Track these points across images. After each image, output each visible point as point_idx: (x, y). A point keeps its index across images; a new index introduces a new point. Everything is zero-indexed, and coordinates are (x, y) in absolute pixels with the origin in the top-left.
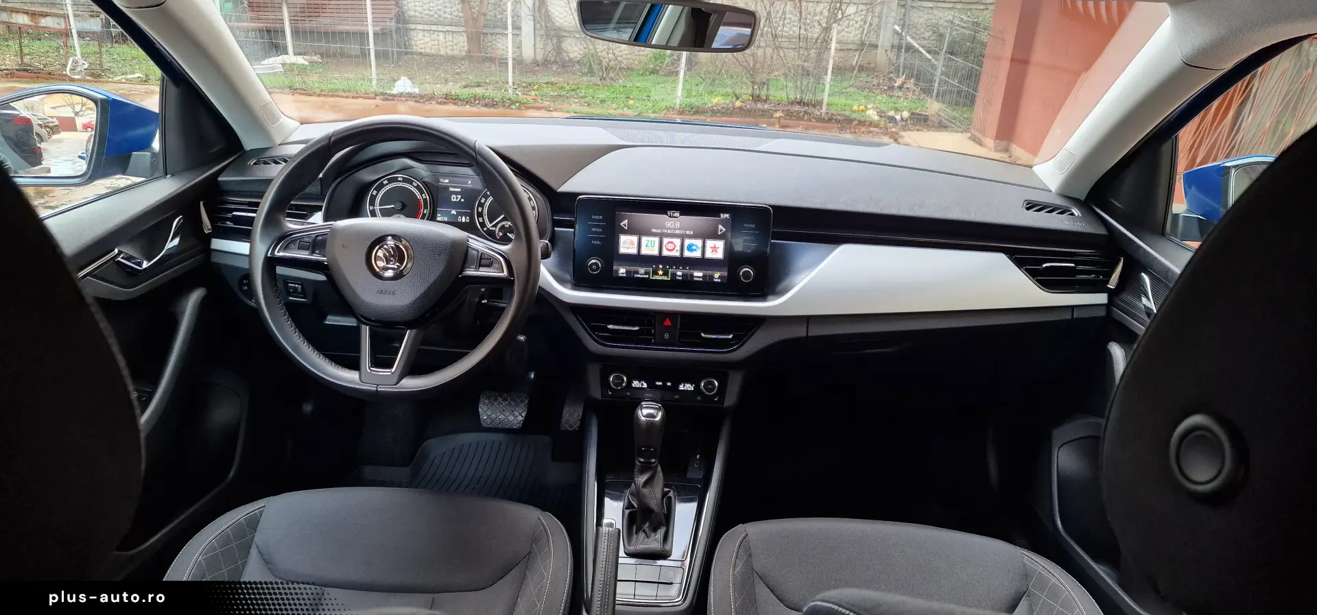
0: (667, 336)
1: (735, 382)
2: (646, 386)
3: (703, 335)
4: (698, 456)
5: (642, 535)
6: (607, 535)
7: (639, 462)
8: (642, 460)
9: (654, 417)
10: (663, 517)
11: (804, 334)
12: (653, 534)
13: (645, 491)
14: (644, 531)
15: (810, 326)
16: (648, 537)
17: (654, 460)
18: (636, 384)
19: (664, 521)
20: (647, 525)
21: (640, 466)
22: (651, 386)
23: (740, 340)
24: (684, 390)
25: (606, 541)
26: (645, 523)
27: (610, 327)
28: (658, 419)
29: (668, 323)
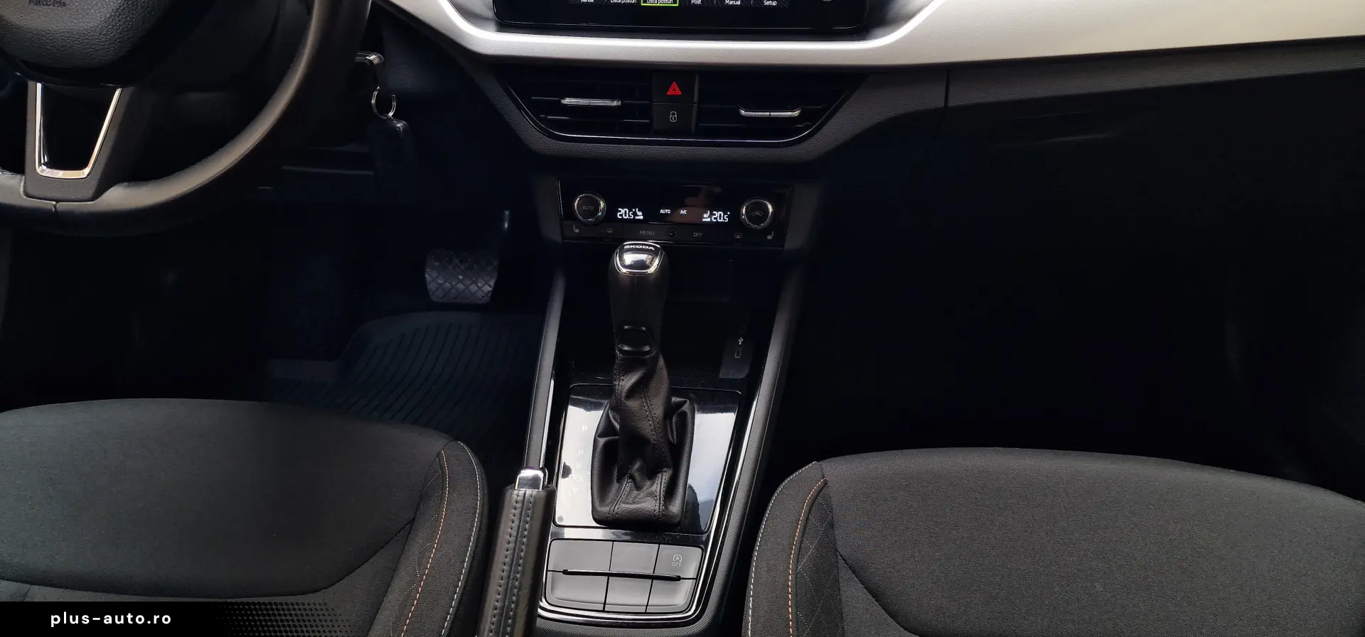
0: (673, 117)
1: (806, 203)
2: (641, 217)
3: (743, 112)
4: (740, 341)
5: (627, 485)
6: (519, 505)
7: (622, 351)
8: (626, 348)
9: (648, 267)
10: (666, 450)
11: (941, 104)
12: (648, 483)
13: (633, 404)
14: (632, 477)
15: (951, 88)
16: (638, 488)
17: (647, 348)
18: (623, 213)
19: (669, 459)
20: (637, 465)
21: (623, 359)
22: (651, 215)
23: (813, 120)
24: (710, 224)
25: (516, 520)
26: (632, 462)
27: (567, 101)
28: (652, 270)
29: (674, 90)
